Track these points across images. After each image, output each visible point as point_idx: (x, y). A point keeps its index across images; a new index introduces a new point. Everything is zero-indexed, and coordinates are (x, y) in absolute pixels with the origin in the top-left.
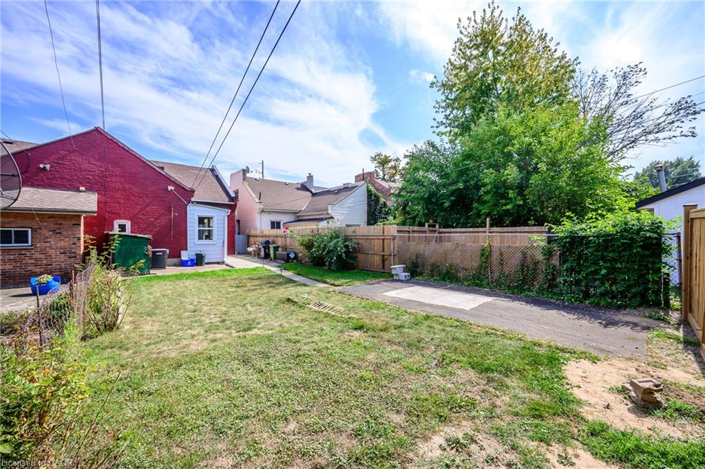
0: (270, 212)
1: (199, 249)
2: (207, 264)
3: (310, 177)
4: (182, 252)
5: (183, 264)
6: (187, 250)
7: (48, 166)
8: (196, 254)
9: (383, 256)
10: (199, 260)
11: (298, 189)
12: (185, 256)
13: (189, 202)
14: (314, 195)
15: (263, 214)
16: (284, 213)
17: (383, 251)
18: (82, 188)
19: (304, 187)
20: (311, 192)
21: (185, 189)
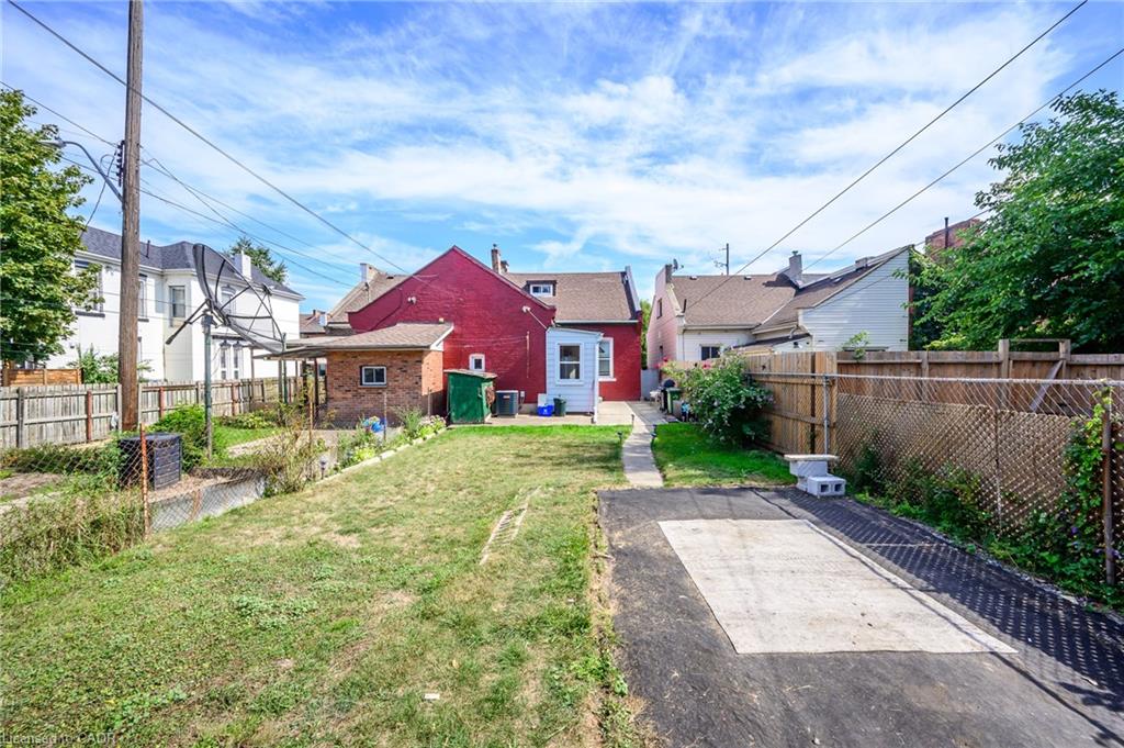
0: (699, 331)
1: (559, 392)
2: (568, 413)
3: (796, 259)
4: (540, 395)
5: (539, 412)
6: (545, 392)
7: (414, 299)
8: (555, 400)
9: (813, 425)
10: (557, 409)
11: (769, 284)
12: (543, 401)
13: (549, 325)
14: (799, 291)
15: (686, 335)
16: (726, 331)
17: (813, 415)
18: (441, 320)
19: (783, 280)
20: (796, 287)
21: (545, 309)
